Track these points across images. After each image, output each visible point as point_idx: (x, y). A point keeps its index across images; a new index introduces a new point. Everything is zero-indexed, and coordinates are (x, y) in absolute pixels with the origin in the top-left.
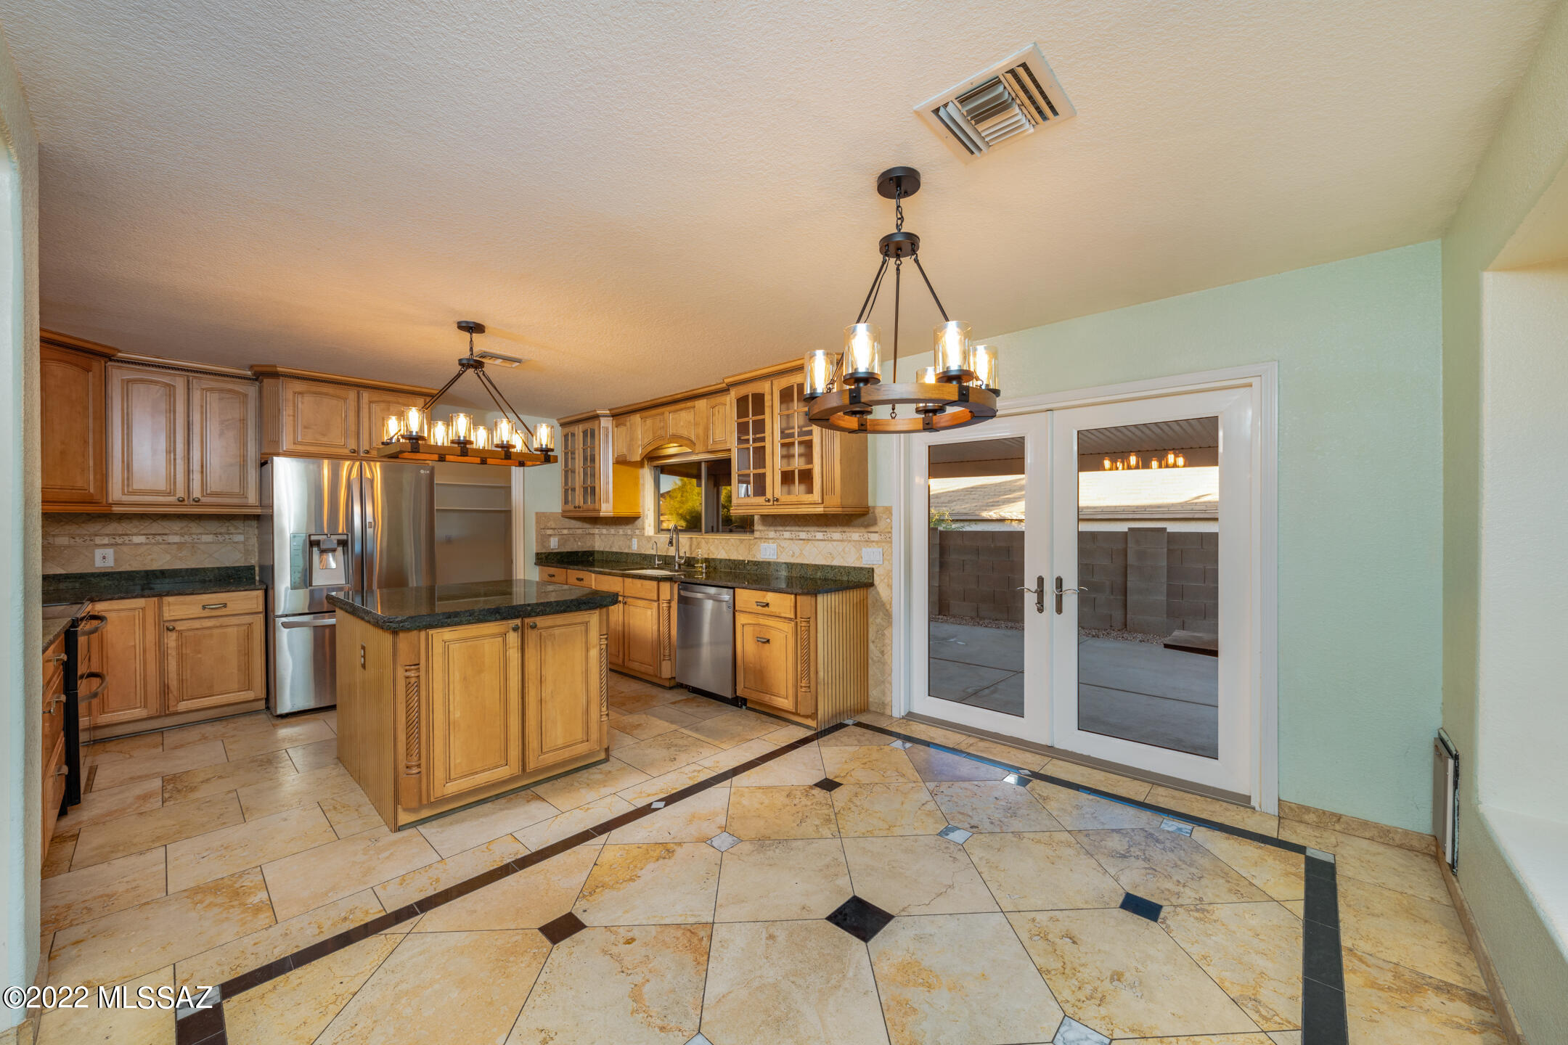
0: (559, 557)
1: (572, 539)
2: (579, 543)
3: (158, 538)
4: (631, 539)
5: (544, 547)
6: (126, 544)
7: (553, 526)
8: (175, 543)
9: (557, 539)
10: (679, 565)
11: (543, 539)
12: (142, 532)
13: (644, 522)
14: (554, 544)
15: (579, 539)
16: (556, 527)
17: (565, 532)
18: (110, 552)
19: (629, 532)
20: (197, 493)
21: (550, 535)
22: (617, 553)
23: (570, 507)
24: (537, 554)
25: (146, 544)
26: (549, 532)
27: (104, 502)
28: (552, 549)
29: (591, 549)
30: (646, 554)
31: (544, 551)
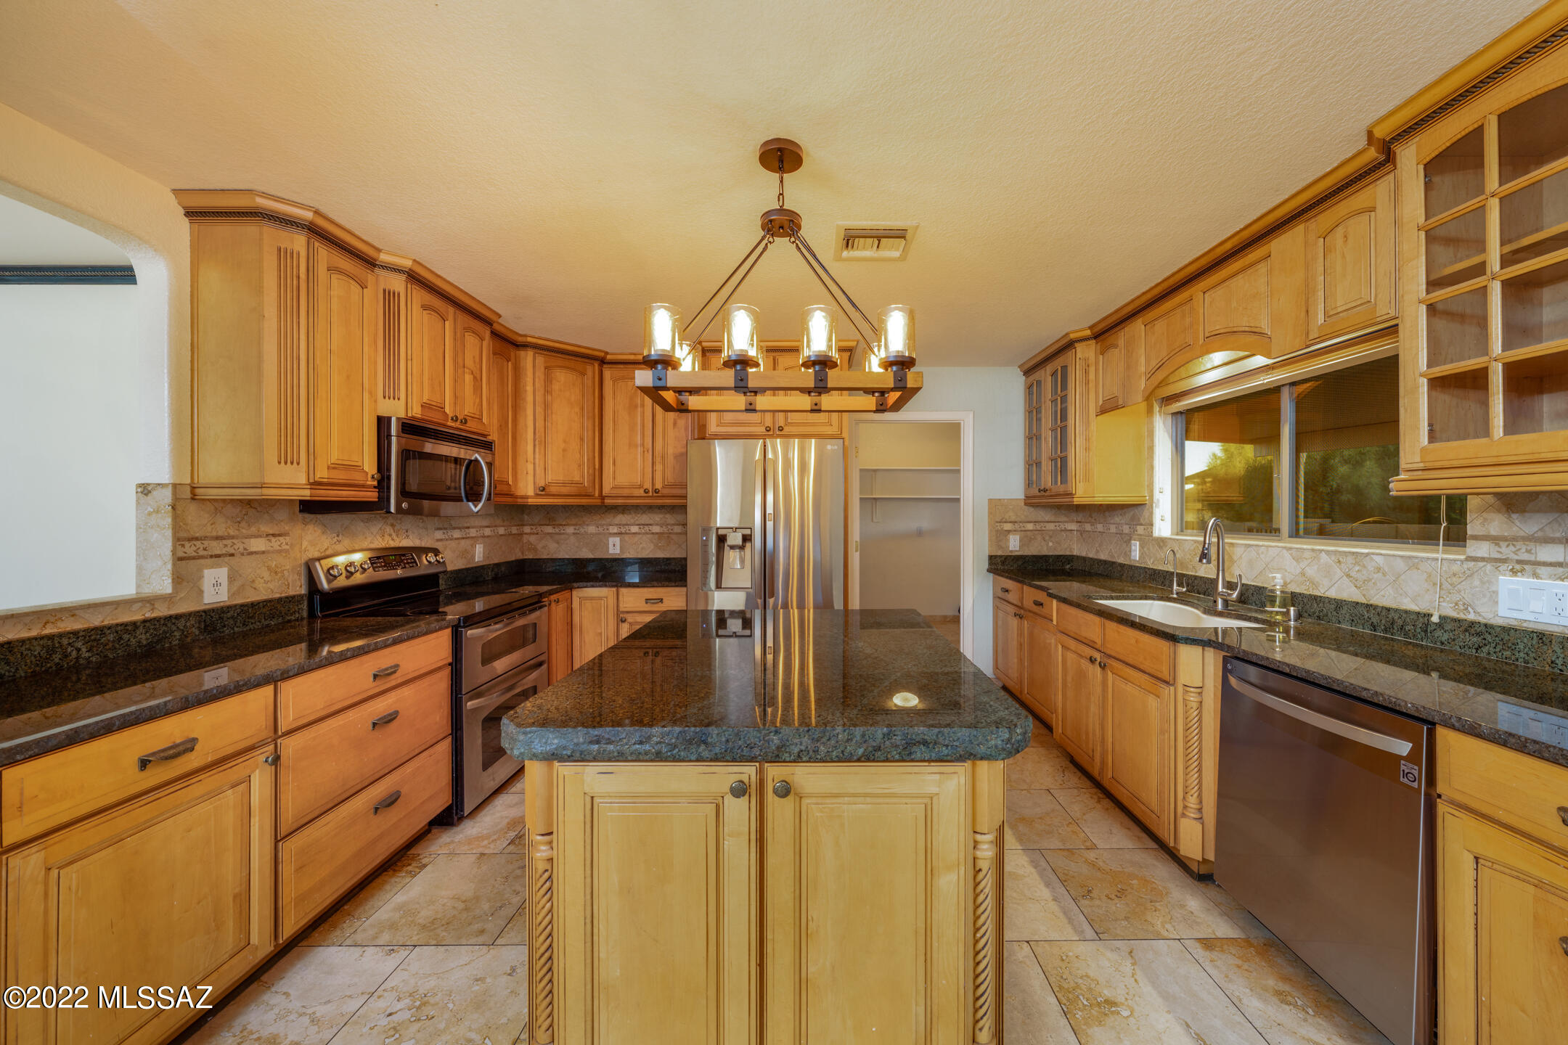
0: (1020, 563)
1: (1039, 538)
2: (1051, 544)
3: (646, 528)
4: (1130, 540)
5: (1000, 547)
6: (627, 533)
7: (1013, 518)
8: (657, 533)
9: (1017, 537)
10: (1226, 602)
11: (998, 535)
12: (637, 523)
13: (1151, 513)
14: (1014, 545)
15: (1051, 537)
16: (1018, 519)
17: (1030, 526)
18: (617, 540)
19: (1126, 529)
20: (659, 486)
21: (1009, 532)
22: (1105, 562)
23: (1035, 491)
24: (991, 558)
25: (639, 534)
26: (1008, 527)
27: (597, 494)
28: (1011, 551)
29: (1068, 553)
30: (1155, 570)
31: (1000, 553)
